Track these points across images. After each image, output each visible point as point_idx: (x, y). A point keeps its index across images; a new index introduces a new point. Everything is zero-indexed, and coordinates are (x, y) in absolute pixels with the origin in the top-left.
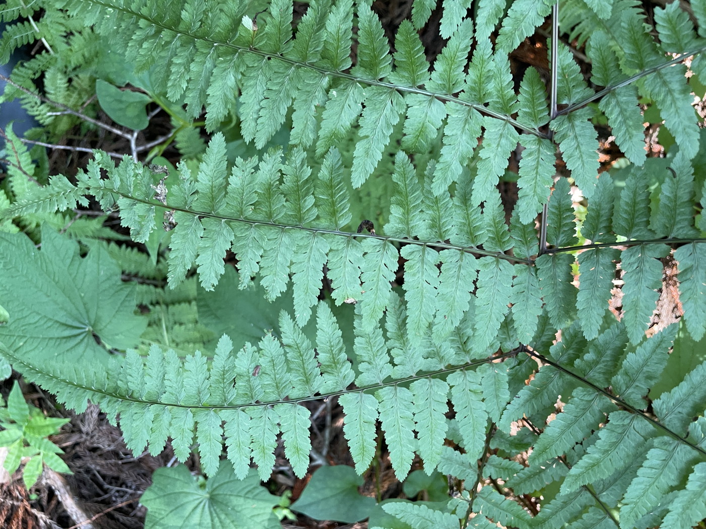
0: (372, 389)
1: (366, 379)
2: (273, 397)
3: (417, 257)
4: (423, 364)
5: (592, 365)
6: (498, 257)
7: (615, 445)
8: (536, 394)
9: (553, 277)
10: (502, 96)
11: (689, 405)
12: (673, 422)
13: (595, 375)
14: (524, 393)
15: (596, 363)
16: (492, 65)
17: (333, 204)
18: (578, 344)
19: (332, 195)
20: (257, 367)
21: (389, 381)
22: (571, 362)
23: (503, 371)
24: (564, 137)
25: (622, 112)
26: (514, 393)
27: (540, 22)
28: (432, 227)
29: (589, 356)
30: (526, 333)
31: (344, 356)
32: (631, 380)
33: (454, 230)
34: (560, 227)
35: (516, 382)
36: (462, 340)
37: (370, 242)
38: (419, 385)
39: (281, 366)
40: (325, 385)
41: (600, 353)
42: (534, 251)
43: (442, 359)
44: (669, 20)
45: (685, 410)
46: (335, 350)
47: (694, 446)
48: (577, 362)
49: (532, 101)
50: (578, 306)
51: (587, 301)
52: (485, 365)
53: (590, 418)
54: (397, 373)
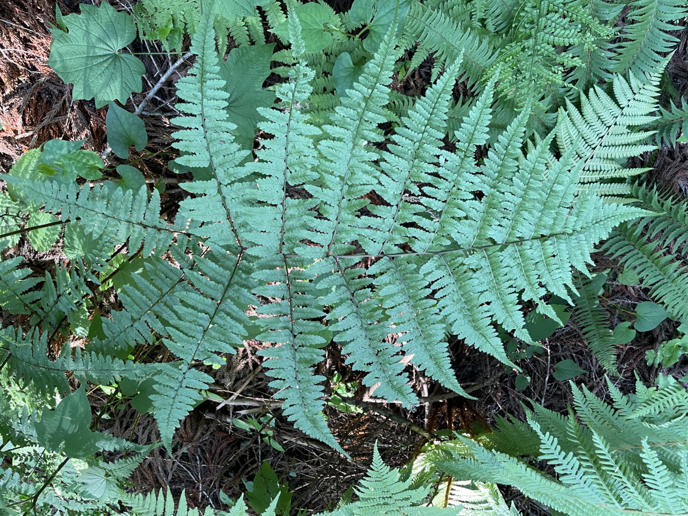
0: (220, 192)
1: (224, 190)
2: (212, 150)
3: (279, 211)
4: (233, 211)
5: (240, 277)
6: (281, 239)
7: (210, 287)
8: (224, 256)
9: (275, 261)
10: (342, 239)
11: (230, 311)
12: (222, 307)
13: (236, 278)
14: (223, 251)
15: (241, 278)
16: (353, 234)
17: (297, 178)
18: (249, 271)
19: (300, 177)
20: (224, 142)
21: (224, 198)
22: (240, 269)
23: (232, 242)
24: (327, 261)
25: (335, 280)
26: (223, 247)
27: (366, 251)
28: (291, 215)
29: (243, 276)
30: (250, 251)
31: (233, 179)
32: (237, 291)
33: (290, 224)
34: (295, 262)
35: (228, 247)
36: (244, 225)
37: (283, 194)
38: (223, 211)
39: (226, 153)
40: (220, 173)
41: (245, 279)
42: (286, 253)
43: (236, 218)
44: (366, 293)
45: (227, 310)
46: (235, 175)
47: (215, 314)
48: (241, 271)
49: (342, 249)
50: (264, 270)
51: (266, 273)
52: (234, 235)
53: (218, 278)
54: (228, 201)
